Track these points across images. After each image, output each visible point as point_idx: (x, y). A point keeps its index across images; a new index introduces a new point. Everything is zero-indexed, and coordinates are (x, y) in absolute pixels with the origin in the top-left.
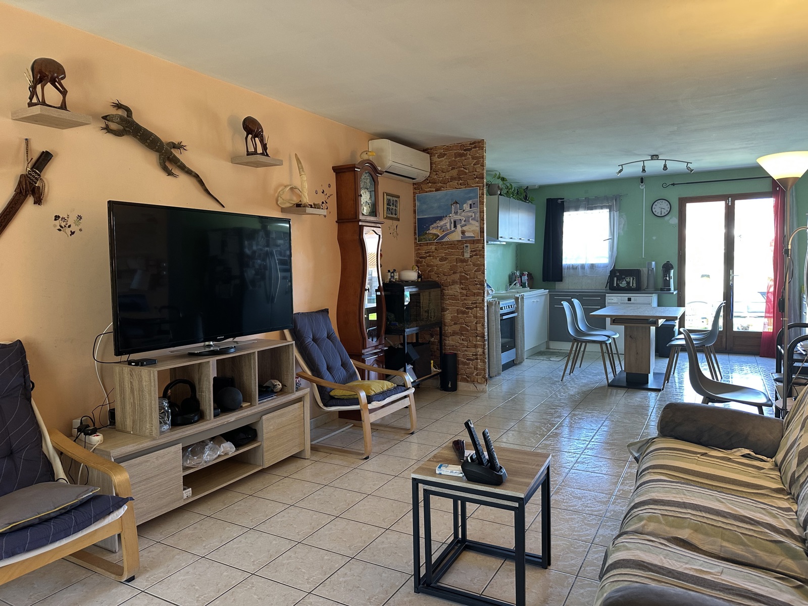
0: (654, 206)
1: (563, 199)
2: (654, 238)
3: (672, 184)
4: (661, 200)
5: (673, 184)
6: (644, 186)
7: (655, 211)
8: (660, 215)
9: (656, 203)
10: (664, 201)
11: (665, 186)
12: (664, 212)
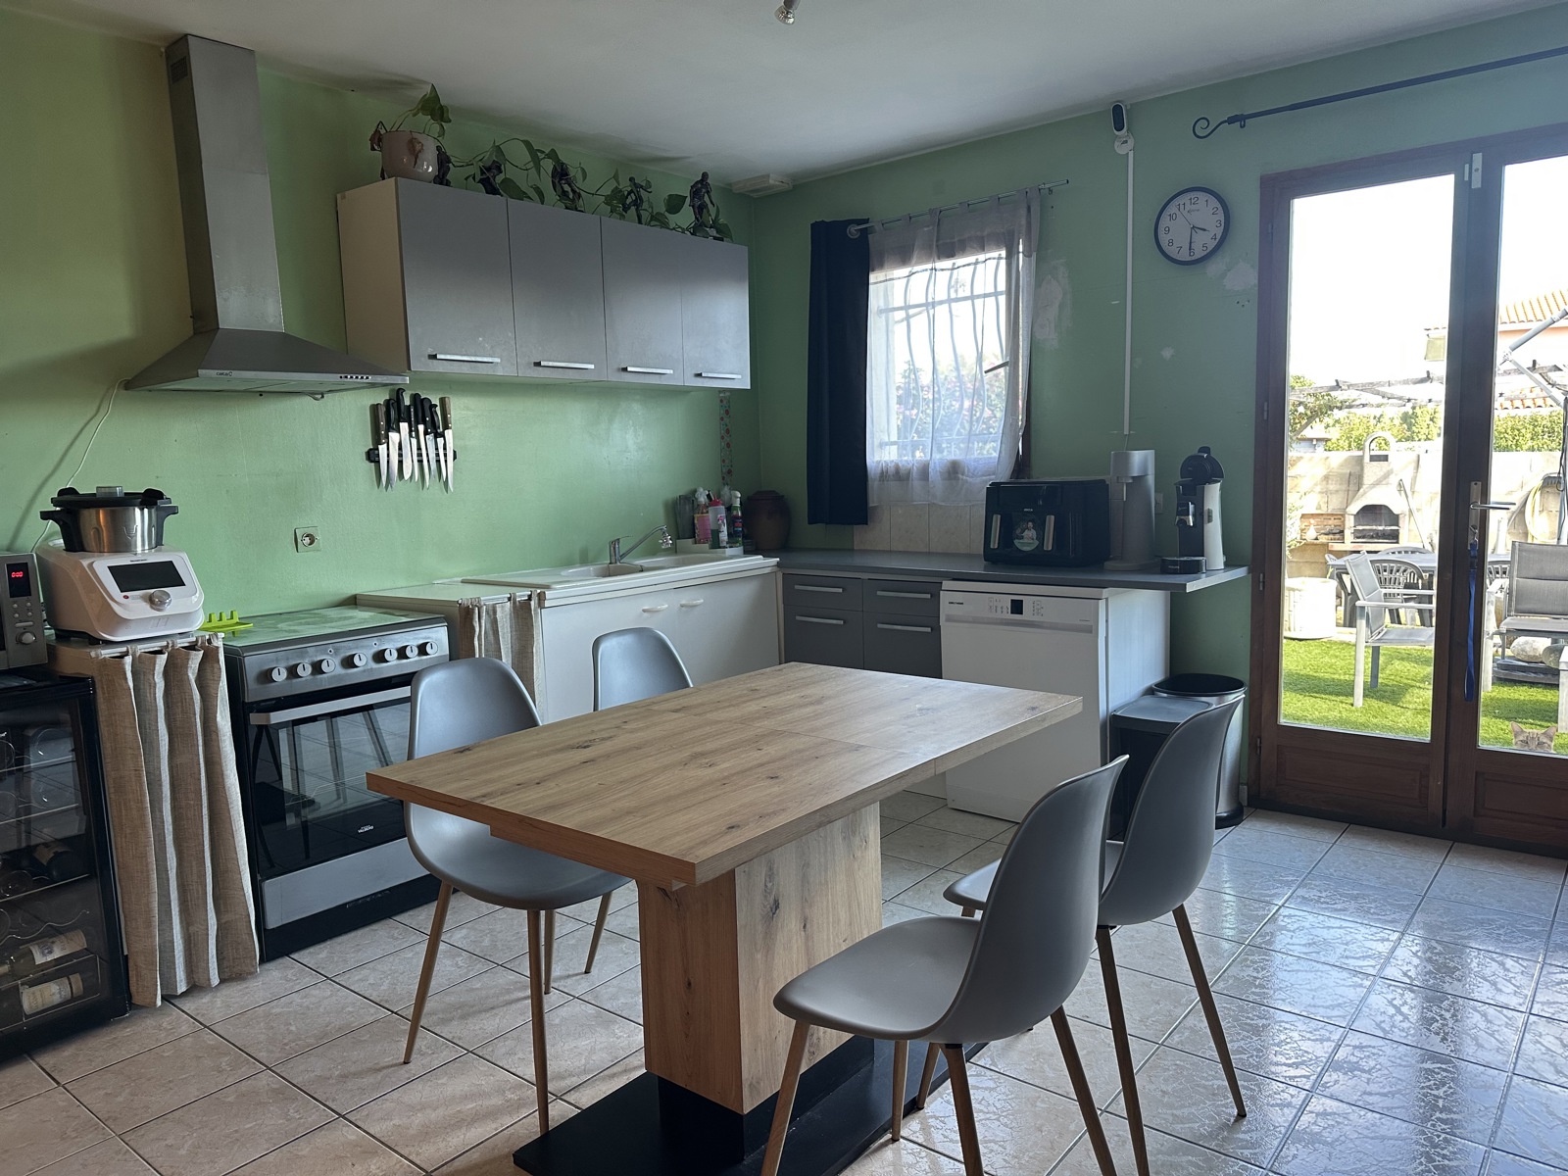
0: (1165, 222)
1: (866, 221)
2: (1167, 353)
3: (1231, 120)
4: (1192, 195)
5: (1239, 119)
6: (1131, 143)
7: (1171, 242)
8: (1190, 259)
9: (1172, 209)
10: (1203, 196)
11: (1203, 131)
12: (1204, 242)
